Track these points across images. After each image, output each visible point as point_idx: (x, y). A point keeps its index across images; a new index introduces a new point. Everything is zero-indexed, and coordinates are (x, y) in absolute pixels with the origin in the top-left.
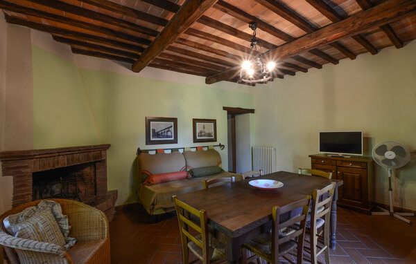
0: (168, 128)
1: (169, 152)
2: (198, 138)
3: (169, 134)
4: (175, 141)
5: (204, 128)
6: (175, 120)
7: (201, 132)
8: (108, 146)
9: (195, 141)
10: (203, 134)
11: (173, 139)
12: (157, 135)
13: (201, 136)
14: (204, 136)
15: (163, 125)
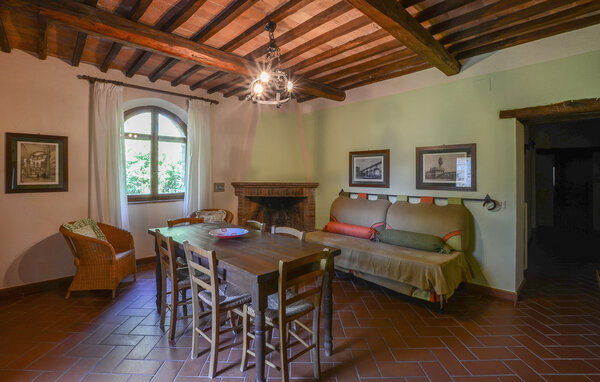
0: (376, 165)
1: (376, 198)
2: (425, 181)
3: (377, 173)
4: (386, 185)
5: (440, 163)
6: (385, 153)
7: (433, 171)
8: (315, 186)
9: (420, 185)
10: (437, 173)
11: (382, 180)
12: (361, 174)
13: (434, 177)
14: (439, 177)
15: (369, 161)
